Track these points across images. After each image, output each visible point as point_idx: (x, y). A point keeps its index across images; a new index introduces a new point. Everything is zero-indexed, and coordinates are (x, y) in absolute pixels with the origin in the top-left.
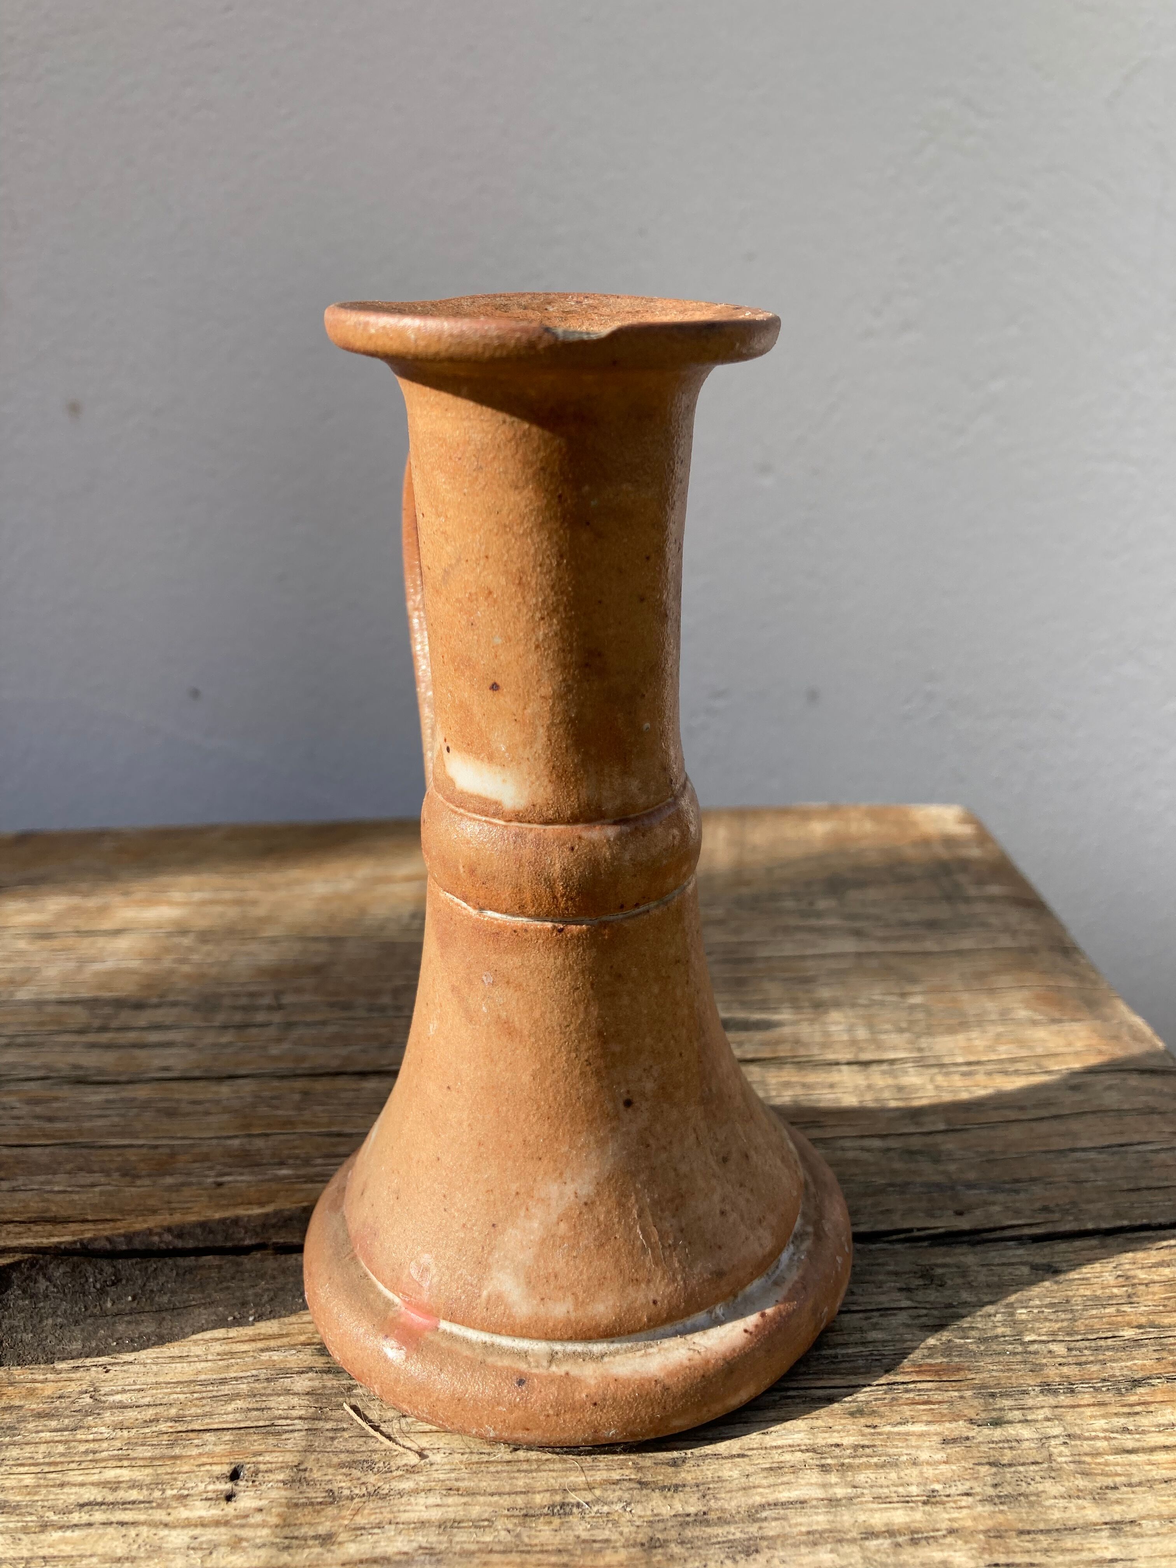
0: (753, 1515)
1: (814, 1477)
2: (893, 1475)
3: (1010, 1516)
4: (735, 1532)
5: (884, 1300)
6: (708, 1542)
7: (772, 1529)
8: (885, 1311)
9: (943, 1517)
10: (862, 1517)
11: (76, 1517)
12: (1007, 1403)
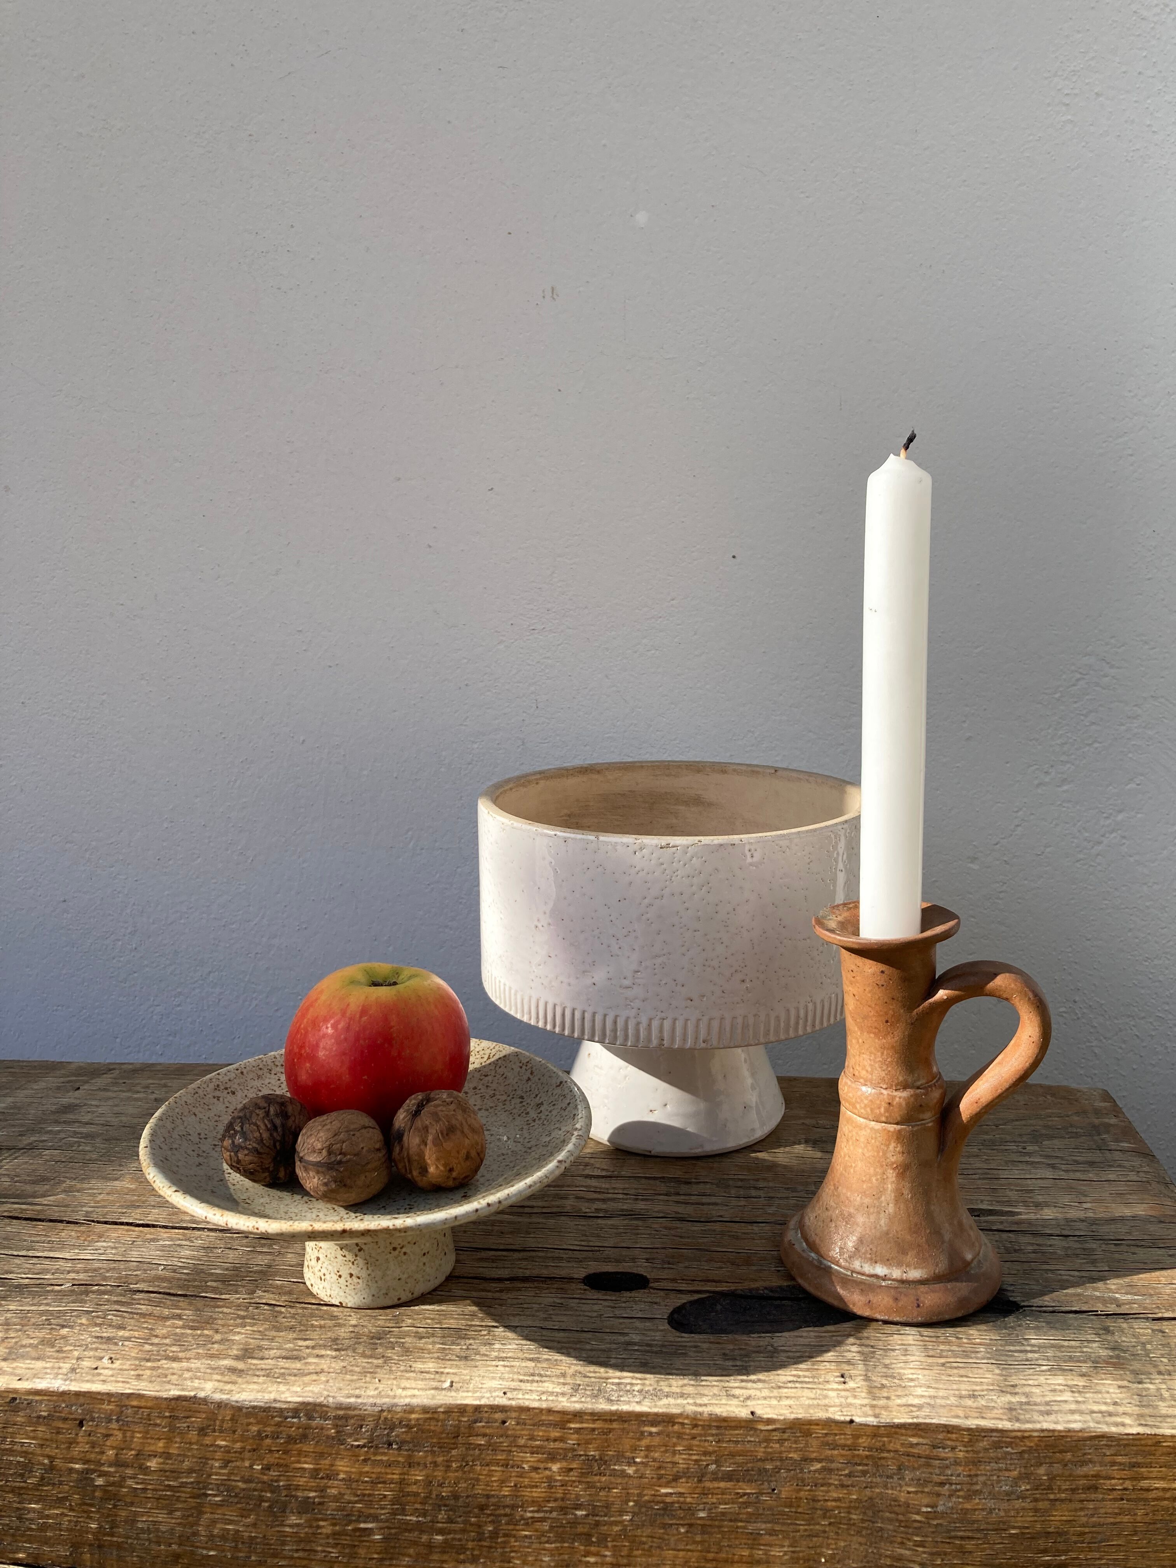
0: (1047, 1403)
1: (1070, 1394)
2: (1100, 1396)
3: (1146, 1411)
4: (1042, 1408)
5: (1090, 1337)
6: (1032, 1410)
7: (1056, 1408)
8: (1089, 1341)
9: (1121, 1409)
10: (1089, 1407)
11: (790, 1385)
12: (1143, 1377)
